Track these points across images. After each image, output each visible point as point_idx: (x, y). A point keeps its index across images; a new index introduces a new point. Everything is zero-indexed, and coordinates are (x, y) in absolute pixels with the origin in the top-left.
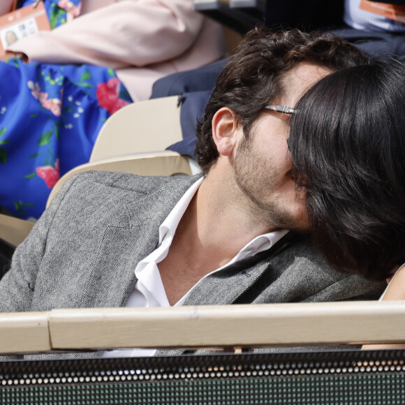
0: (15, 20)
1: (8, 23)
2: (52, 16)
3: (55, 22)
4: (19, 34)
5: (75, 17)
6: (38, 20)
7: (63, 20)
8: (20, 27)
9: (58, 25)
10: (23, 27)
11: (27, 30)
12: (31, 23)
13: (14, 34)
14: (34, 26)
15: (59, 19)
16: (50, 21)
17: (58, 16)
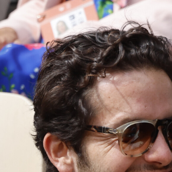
0: (66, 10)
1: (59, 13)
2: (99, 7)
3: (103, 12)
4: (69, 23)
5: (121, 8)
6: (86, 10)
7: (110, 11)
8: (70, 17)
9: (106, 15)
10: (73, 17)
11: (77, 19)
12: (80, 13)
13: (64, 23)
14: (83, 16)
15: (106, 9)
16: (98, 11)
17: (106, 6)
